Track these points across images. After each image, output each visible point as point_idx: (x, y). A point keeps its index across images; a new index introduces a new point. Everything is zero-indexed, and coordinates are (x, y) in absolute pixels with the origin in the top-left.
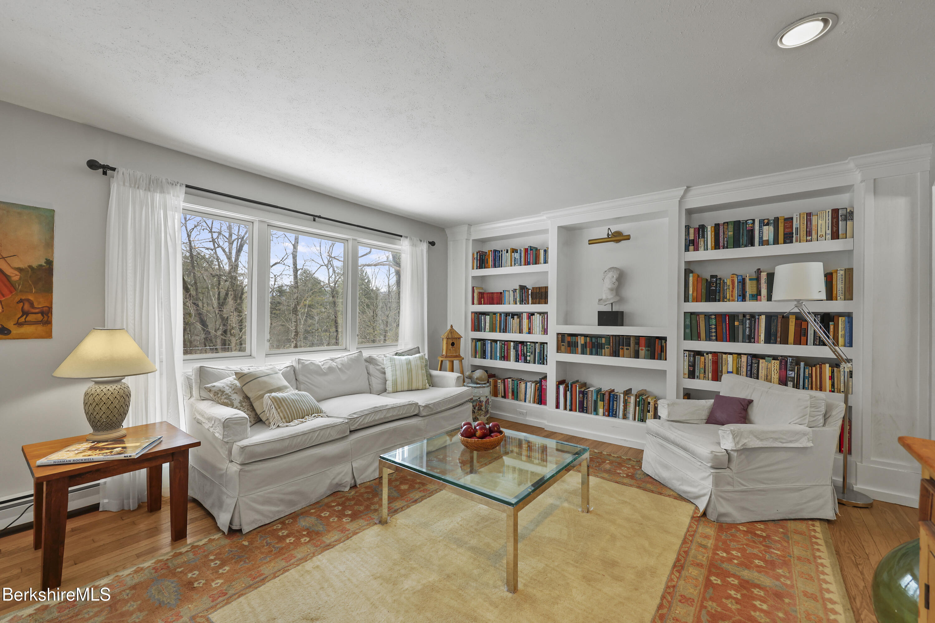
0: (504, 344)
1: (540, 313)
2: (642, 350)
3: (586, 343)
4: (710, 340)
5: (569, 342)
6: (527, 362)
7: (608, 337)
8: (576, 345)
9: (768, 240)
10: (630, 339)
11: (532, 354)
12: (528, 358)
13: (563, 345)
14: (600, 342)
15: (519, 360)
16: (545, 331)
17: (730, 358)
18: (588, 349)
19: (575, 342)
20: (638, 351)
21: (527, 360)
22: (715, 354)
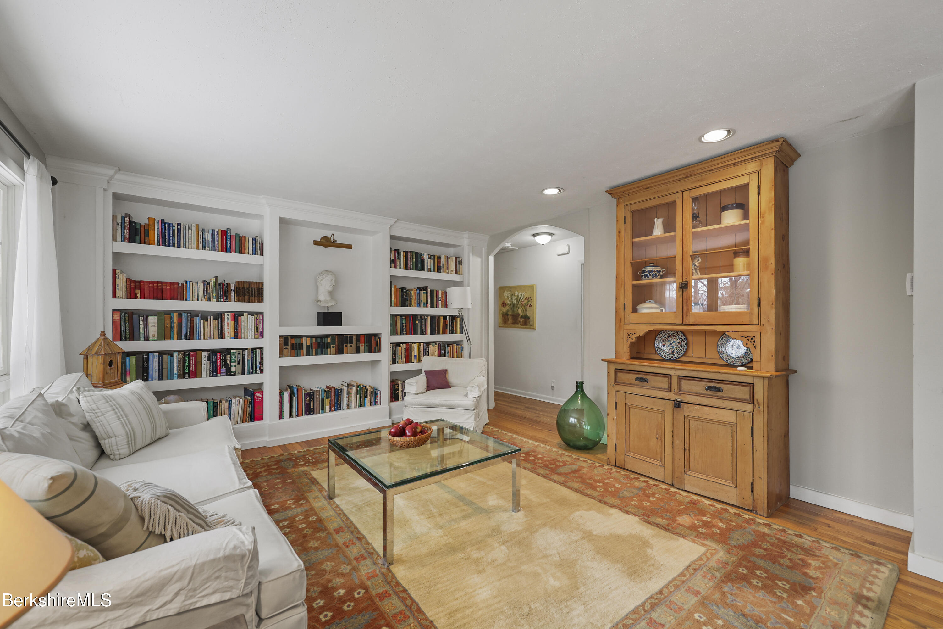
0: (189, 356)
1: (252, 314)
2: (362, 346)
3: (311, 344)
4: (403, 334)
5: (293, 345)
6: (231, 375)
7: (333, 337)
8: (301, 346)
9: (430, 269)
10: (352, 337)
11: (239, 362)
12: (233, 369)
13: (286, 348)
14: (326, 342)
15: (217, 373)
16: (260, 334)
17: (416, 345)
18: (314, 350)
19: (299, 344)
20: (359, 347)
21: (231, 372)
22: (407, 344)
